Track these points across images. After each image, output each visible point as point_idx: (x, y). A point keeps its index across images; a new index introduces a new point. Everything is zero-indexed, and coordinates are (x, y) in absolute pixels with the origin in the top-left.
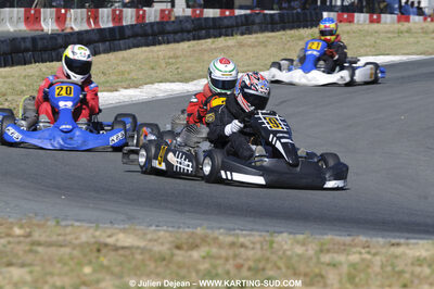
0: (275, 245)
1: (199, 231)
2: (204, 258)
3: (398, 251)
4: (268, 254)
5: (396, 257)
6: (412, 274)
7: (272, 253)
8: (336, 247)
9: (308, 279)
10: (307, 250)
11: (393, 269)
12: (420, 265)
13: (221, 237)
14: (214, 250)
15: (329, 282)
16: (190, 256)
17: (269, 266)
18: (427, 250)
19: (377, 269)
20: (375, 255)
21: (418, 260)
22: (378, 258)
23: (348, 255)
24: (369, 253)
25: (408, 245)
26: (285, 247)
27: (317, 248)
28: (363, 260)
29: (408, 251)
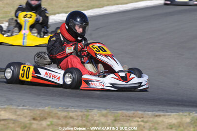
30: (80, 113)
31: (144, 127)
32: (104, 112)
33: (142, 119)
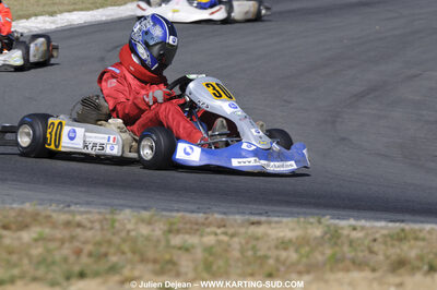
0: (117, 225)
1: (28, 206)
2: (36, 240)
3: (259, 230)
4: (109, 235)
5: (257, 239)
6: (277, 260)
7: (114, 234)
8: (188, 226)
9: (157, 267)
10: (153, 230)
11: (255, 253)
12: (286, 249)
13: (54, 215)
14: (47, 231)
15: (183, 270)
16: (19, 239)
17: (112, 250)
18: (293, 230)
19: (236, 254)
20: (232, 236)
21: (283, 243)
22: (236, 240)
23: (202, 236)
24: (225, 233)
25: (269, 223)
26: (129, 227)
27: (166, 228)
28: (219, 242)
29: (270, 232)
30: (97, 217)
31: (229, 245)
32: (145, 214)
33: (222, 230)
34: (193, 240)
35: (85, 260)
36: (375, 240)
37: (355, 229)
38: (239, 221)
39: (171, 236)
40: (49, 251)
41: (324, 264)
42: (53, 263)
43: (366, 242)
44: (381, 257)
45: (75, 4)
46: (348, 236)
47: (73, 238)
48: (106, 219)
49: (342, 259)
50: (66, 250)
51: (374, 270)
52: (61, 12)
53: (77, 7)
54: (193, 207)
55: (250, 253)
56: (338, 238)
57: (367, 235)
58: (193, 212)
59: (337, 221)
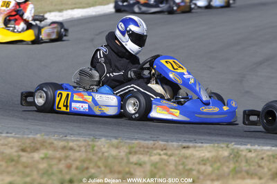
34: (145, 158)
35: (74, 171)
36: (263, 159)
37: (250, 151)
38: (175, 146)
39: (130, 156)
40: (50, 166)
41: (229, 175)
42: (53, 174)
43: (256, 160)
44: (266, 170)
45: (75, 4)
46: (245, 156)
47: (67, 157)
48: (89, 145)
49: (241, 172)
50: (62, 166)
51: (260, 178)
52: (66, 9)
53: (77, 6)
54: (147, 137)
55: (181, 167)
56: (239, 157)
57: (257, 155)
58: (145, 140)
59: (239, 146)
